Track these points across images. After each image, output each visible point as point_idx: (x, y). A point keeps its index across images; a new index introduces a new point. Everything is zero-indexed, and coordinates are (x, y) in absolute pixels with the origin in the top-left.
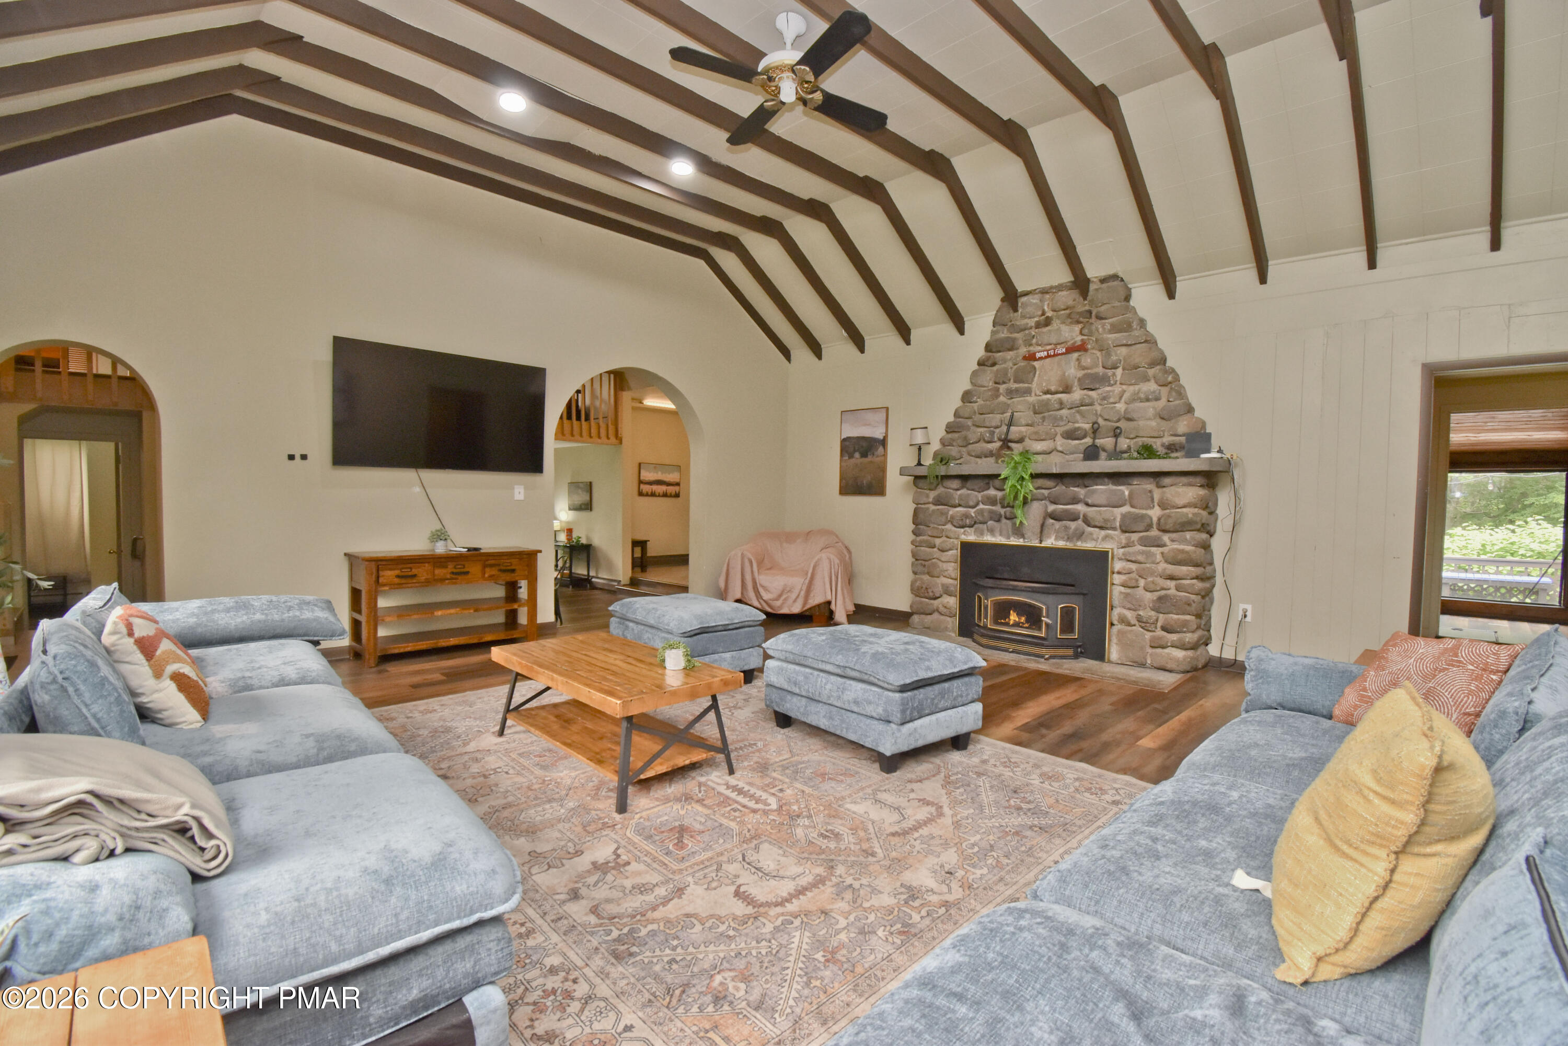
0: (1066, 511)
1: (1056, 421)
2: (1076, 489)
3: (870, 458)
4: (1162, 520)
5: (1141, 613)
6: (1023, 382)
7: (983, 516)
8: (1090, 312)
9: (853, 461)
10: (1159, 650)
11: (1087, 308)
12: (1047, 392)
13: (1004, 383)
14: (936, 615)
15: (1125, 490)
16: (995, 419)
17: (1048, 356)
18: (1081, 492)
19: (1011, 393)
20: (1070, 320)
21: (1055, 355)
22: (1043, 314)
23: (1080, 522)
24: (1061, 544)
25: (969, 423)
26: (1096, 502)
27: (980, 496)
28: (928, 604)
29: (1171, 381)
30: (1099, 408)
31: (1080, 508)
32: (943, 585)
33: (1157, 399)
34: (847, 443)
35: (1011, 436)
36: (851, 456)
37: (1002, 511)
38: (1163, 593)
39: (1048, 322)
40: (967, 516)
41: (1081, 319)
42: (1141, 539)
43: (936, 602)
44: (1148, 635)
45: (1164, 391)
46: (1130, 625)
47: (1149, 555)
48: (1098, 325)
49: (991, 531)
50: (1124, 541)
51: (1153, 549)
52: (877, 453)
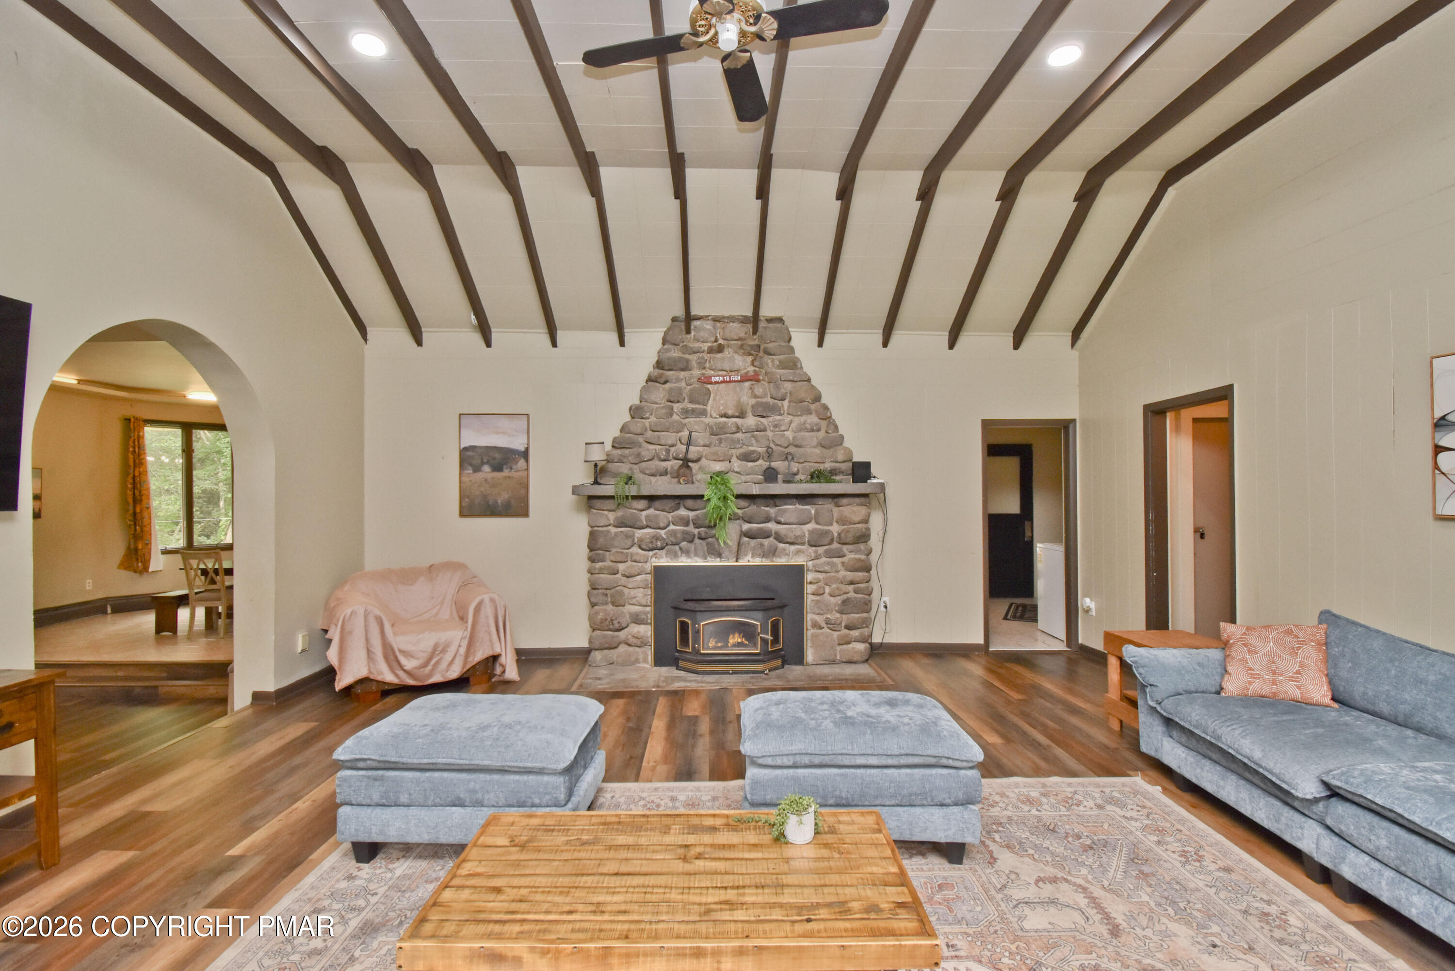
0: (761, 529)
1: (734, 444)
2: (766, 509)
3: (506, 472)
4: (843, 535)
5: (829, 616)
6: (699, 403)
7: (675, 537)
8: (759, 346)
9: (480, 476)
10: (845, 647)
11: (756, 342)
12: (725, 416)
13: (678, 402)
14: (622, 648)
15: (811, 509)
16: (670, 438)
17: (724, 382)
18: (772, 511)
19: (686, 413)
20: (742, 351)
21: (730, 382)
22: (716, 341)
23: (771, 539)
24: (758, 561)
25: (640, 439)
26: (788, 521)
27: (670, 516)
28: (613, 637)
29: (825, 415)
30: (770, 434)
31: (771, 526)
32: (631, 614)
33: (819, 430)
34: (470, 453)
35: (691, 456)
36: (477, 469)
37: (696, 531)
38: (845, 597)
39: (720, 349)
40: (657, 538)
41: (753, 352)
42: (826, 551)
43: (622, 635)
44: (836, 634)
45: (824, 424)
46: (821, 628)
47: (833, 565)
48: (768, 360)
49: (687, 553)
50: (813, 555)
51: (835, 560)
52: (515, 467)
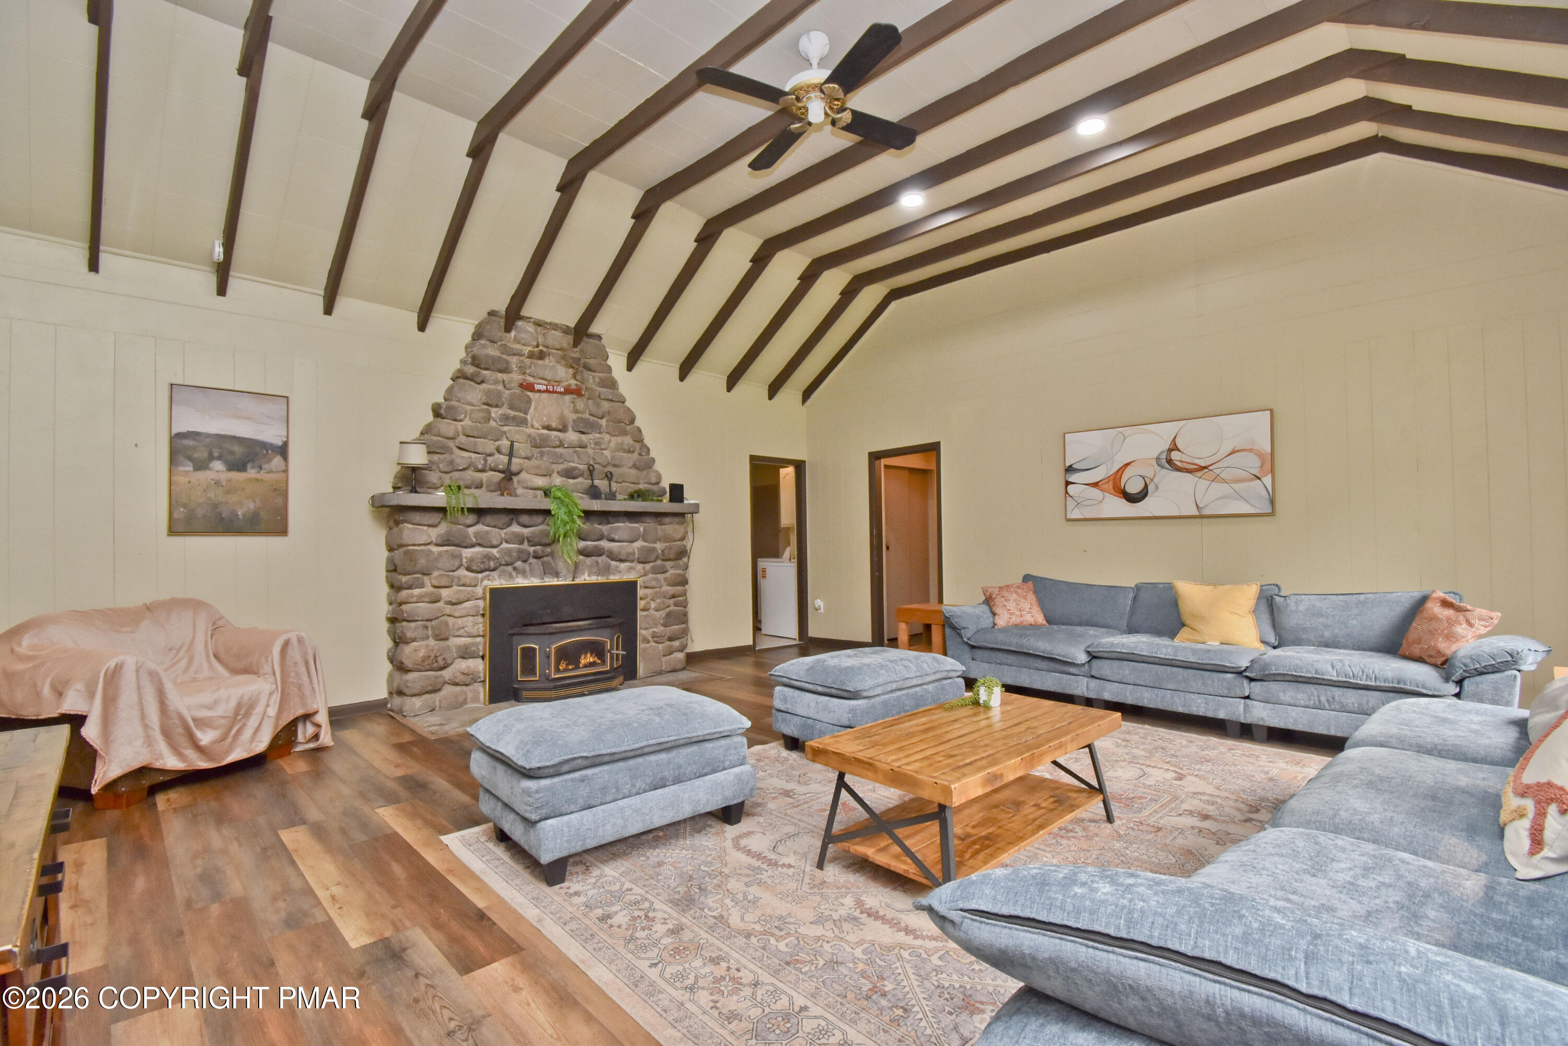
0: (595, 547)
1: (559, 459)
2: (600, 527)
3: (251, 473)
4: (666, 552)
5: (655, 630)
6: (520, 411)
7: (511, 556)
8: (579, 359)
9: (206, 475)
10: (668, 657)
11: (577, 355)
12: (548, 428)
13: (497, 406)
14: (448, 690)
15: (640, 527)
16: (488, 446)
17: (547, 391)
18: (605, 528)
19: (506, 419)
20: (564, 362)
21: (553, 392)
22: (537, 346)
23: (604, 557)
24: (594, 579)
25: (451, 444)
26: (621, 539)
27: (502, 533)
28: (436, 677)
29: (638, 438)
30: (590, 451)
31: (605, 544)
32: (459, 648)
33: (633, 452)
34: (188, 442)
35: (514, 468)
36: (201, 466)
37: (532, 549)
38: (668, 610)
39: (541, 356)
40: (489, 557)
41: (574, 365)
42: (652, 567)
43: (447, 674)
44: (660, 646)
45: (638, 445)
46: (648, 642)
47: (657, 580)
48: (587, 374)
49: (523, 573)
50: (642, 571)
51: (659, 576)
52: (266, 466)
